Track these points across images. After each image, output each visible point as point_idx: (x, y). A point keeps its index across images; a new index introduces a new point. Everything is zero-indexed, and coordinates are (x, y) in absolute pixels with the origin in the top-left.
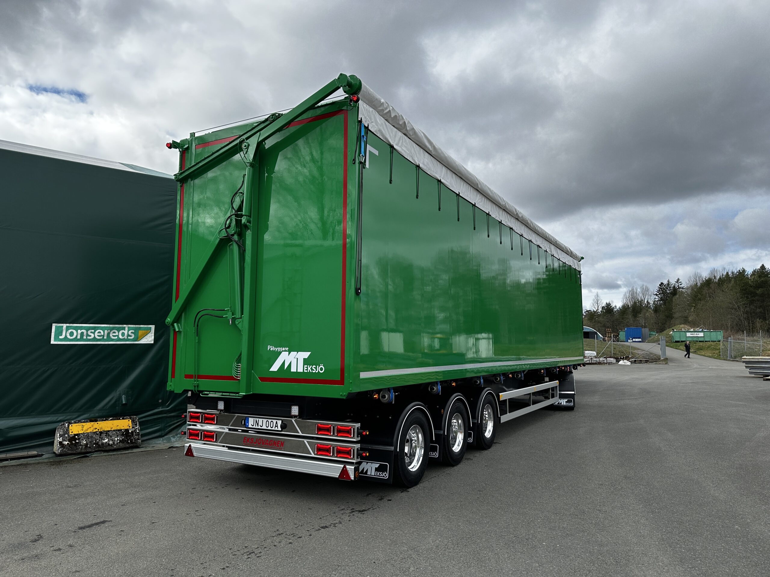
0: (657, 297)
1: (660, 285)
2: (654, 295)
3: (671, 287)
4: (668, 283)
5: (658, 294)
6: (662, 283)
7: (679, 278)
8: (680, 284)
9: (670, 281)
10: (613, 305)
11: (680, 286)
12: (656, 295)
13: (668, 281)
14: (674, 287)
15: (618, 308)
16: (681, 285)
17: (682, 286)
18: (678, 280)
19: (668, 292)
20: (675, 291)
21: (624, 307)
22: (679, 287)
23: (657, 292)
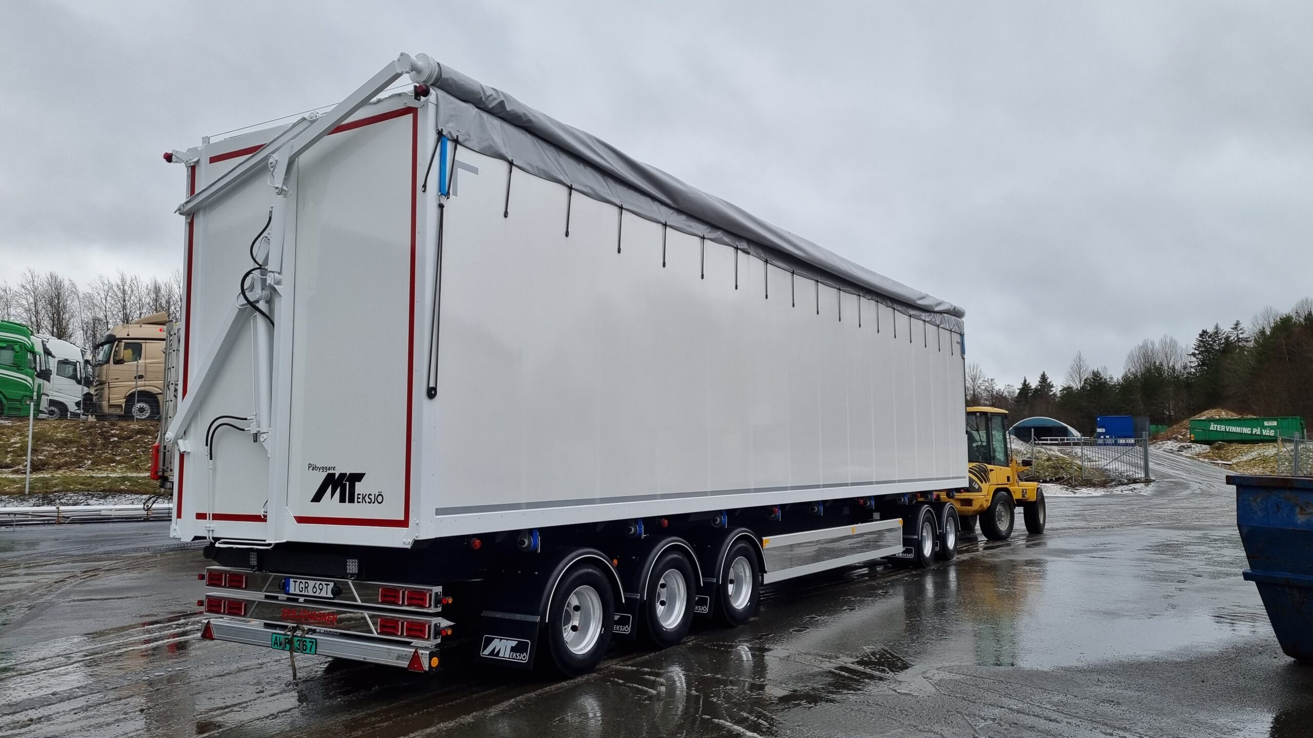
0: (1195, 359)
1: (1201, 336)
2: (1190, 355)
3: (1221, 339)
4: (1215, 331)
5: (1197, 352)
6: (1204, 332)
7: (1238, 321)
8: (1241, 331)
9: (1221, 327)
10: (1105, 375)
11: (1241, 336)
12: (1194, 355)
13: (1217, 327)
14: (1227, 338)
15: (1115, 380)
16: (1242, 333)
17: (1244, 336)
18: (1237, 324)
19: (1217, 348)
20: (1229, 347)
21: (1126, 378)
22: (1239, 338)
23: (1195, 349)
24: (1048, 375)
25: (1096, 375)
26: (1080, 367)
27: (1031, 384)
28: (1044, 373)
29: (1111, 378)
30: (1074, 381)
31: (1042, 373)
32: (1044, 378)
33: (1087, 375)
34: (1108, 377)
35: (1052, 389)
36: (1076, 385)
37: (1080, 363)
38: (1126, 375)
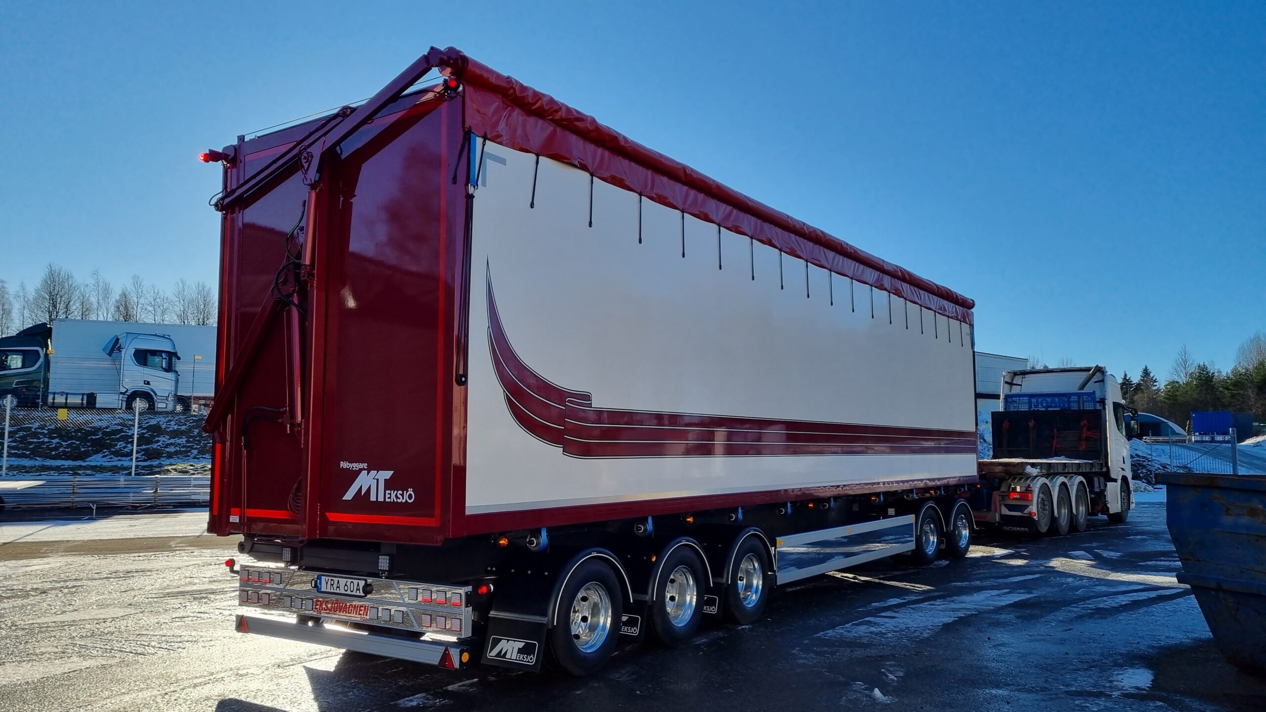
24: (1150, 368)
25: (1203, 369)
26: (1185, 362)
27: (1132, 379)
28: (1146, 367)
29: (1219, 372)
30: (1179, 375)
31: (1144, 367)
32: (1146, 372)
33: (1192, 369)
34: (1216, 371)
35: (1155, 384)
36: (1182, 379)
37: (1185, 357)
38: (1235, 369)
